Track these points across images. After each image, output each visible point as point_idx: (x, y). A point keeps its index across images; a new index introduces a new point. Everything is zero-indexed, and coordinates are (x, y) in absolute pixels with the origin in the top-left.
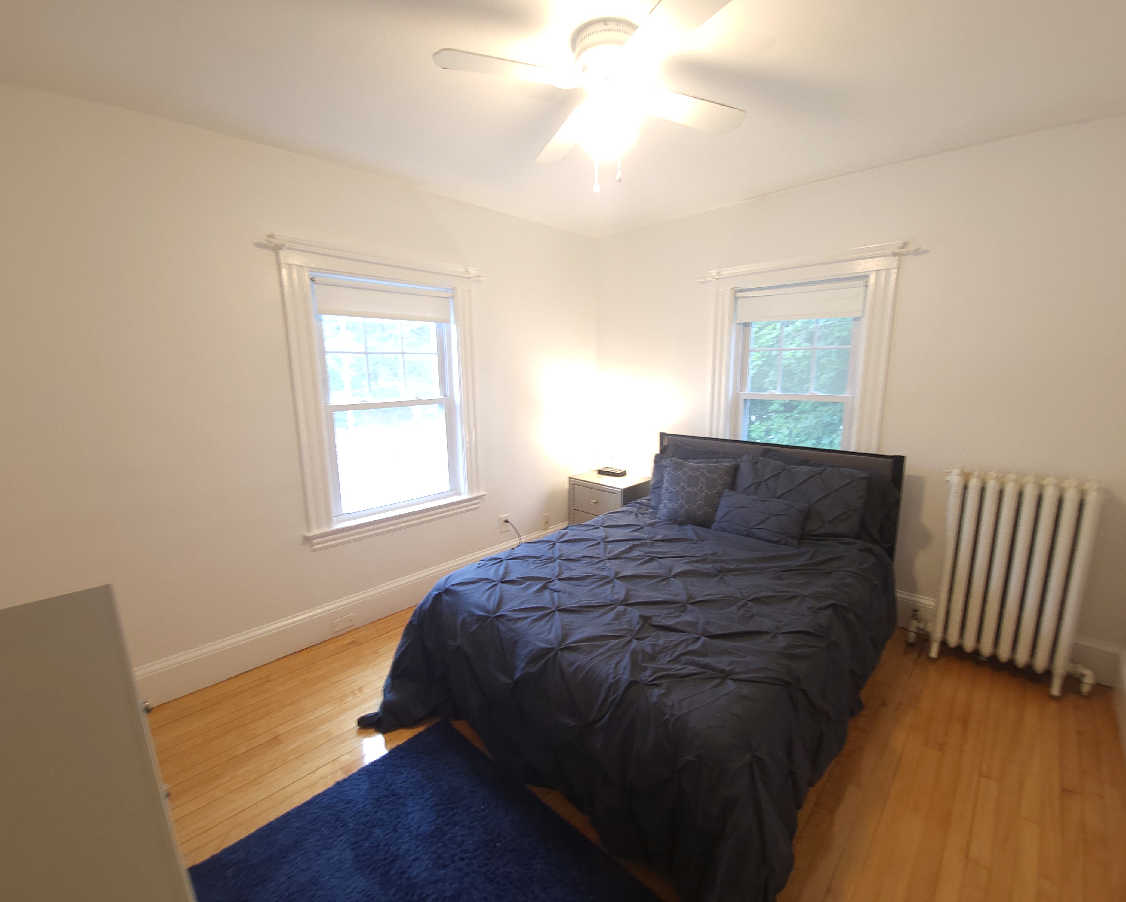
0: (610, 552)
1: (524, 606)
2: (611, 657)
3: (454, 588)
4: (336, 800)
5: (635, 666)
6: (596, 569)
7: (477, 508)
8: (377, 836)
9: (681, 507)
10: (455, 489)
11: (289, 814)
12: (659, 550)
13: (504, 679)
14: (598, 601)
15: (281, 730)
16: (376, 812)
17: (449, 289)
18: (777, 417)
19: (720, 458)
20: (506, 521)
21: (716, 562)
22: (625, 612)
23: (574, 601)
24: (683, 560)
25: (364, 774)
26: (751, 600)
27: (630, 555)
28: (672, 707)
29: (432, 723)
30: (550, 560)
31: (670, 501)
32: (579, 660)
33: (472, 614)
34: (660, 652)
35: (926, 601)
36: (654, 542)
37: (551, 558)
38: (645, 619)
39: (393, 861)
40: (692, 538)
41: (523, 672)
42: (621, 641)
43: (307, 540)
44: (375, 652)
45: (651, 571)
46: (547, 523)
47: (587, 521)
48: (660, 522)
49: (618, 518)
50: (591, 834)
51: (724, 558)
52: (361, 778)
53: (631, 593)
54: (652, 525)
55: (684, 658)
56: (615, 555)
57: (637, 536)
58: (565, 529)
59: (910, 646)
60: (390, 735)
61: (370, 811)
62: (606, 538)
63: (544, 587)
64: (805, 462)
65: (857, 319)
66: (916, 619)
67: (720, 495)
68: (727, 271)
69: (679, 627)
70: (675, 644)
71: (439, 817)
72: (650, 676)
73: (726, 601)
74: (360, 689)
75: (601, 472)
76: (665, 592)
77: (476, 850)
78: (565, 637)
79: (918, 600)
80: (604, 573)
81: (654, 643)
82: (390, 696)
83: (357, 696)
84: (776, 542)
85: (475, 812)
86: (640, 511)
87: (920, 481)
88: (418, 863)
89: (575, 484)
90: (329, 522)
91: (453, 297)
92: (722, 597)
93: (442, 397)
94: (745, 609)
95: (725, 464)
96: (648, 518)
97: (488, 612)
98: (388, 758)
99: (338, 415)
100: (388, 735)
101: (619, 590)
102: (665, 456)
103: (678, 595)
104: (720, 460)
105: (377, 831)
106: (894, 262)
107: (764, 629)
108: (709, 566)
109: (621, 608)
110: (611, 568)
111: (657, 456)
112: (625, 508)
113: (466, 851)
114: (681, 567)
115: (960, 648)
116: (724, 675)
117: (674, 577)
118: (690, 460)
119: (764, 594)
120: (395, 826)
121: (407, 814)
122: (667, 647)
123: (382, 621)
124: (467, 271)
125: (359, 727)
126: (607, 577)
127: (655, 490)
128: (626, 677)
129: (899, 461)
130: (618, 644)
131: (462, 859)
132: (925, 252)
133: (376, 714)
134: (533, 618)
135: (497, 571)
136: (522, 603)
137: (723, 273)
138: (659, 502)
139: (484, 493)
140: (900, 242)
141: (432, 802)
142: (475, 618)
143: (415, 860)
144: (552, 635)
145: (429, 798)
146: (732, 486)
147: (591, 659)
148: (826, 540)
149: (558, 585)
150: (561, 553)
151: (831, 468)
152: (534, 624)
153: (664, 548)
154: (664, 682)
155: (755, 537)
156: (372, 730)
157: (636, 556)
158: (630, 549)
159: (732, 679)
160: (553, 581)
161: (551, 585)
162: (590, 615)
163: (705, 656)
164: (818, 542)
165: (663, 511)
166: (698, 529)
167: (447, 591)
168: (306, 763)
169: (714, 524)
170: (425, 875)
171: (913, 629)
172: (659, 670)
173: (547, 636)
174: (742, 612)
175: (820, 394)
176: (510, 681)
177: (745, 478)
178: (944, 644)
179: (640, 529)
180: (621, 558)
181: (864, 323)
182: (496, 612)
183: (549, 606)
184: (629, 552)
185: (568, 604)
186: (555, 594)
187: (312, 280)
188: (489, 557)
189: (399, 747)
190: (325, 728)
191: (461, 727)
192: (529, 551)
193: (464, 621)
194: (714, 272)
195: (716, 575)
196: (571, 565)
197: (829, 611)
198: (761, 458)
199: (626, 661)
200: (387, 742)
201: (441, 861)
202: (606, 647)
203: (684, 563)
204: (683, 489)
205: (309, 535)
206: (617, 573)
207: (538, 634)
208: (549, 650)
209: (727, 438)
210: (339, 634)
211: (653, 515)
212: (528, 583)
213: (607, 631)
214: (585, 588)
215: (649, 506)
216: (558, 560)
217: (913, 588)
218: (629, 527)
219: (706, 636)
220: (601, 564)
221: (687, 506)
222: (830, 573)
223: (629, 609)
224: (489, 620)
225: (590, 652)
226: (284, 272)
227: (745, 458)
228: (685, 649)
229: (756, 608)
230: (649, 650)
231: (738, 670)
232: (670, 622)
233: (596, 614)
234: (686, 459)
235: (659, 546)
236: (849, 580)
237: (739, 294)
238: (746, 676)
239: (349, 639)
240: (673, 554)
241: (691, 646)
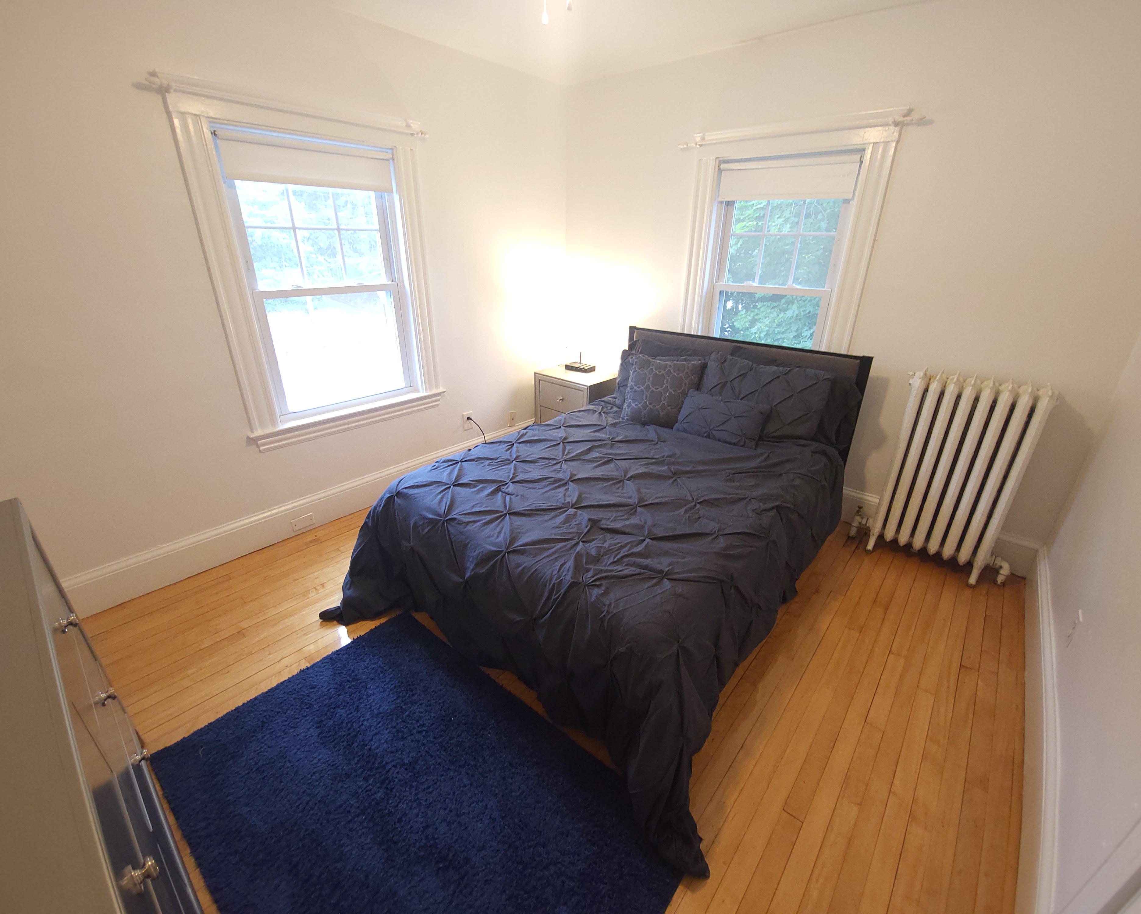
0: (567, 454)
1: (475, 510)
2: (556, 559)
3: (405, 491)
4: (300, 686)
5: (578, 567)
6: (552, 471)
7: (438, 405)
8: (341, 715)
9: (645, 406)
10: (411, 386)
11: (256, 699)
12: (618, 452)
13: (456, 578)
14: (550, 504)
15: (244, 625)
16: (339, 695)
17: (389, 149)
18: (764, 306)
19: (690, 355)
20: (469, 418)
21: (673, 463)
22: (575, 515)
23: (526, 504)
24: (639, 462)
25: (327, 663)
26: (699, 503)
27: (587, 457)
28: (610, 605)
29: (393, 615)
30: (506, 462)
31: (634, 400)
32: (524, 563)
33: (424, 518)
34: (605, 554)
35: (871, 498)
36: (614, 442)
37: (508, 460)
38: (594, 523)
39: (356, 736)
40: (653, 439)
41: (472, 573)
42: (567, 544)
43: (252, 441)
44: (338, 550)
45: (606, 474)
46: (512, 420)
47: (549, 420)
48: (623, 422)
49: (580, 417)
50: (538, 708)
51: (680, 460)
52: (325, 666)
53: (584, 495)
54: (614, 425)
55: (626, 560)
56: (573, 457)
57: (598, 436)
58: (526, 429)
59: (850, 539)
60: (353, 627)
61: (334, 694)
62: (566, 438)
63: (498, 490)
64: (773, 362)
65: (847, 201)
66: (860, 515)
67: (685, 394)
68: (712, 136)
69: (625, 530)
70: (620, 546)
71: (399, 697)
72: (593, 577)
73: (676, 504)
74: (323, 585)
75: (569, 368)
76: (618, 494)
77: (432, 724)
78: (513, 540)
79: (865, 497)
80: (560, 476)
81: (600, 545)
82: (349, 592)
83: (320, 592)
84: (734, 444)
85: (433, 692)
86: (604, 410)
87: (885, 383)
88: (378, 737)
89: (540, 380)
90: (273, 421)
91: (393, 159)
92: (672, 500)
93: (390, 282)
94: (692, 511)
95: (693, 362)
96: (612, 417)
97: (439, 515)
98: (351, 647)
99: (269, 303)
100: (351, 626)
101: (573, 493)
102: (634, 352)
103: (629, 498)
104: (689, 358)
105: (341, 711)
106: (893, 132)
107: (707, 531)
108: (665, 468)
109: (572, 511)
110: (567, 470)
111: (624, 352)
112: (591, 407)
113: (423, 725)
114: (637, 469)
115: (895, 541)
116: (662, 575)
117: (629, 479)
118: (658, 358)
119: (713, 496)
120: (358, 706)
121: (368, 696)
122: (611, 550)
123: (345, 519)
124: (408, 126)
125: (321, 620)
126: (562, 480)
127: (621, 388)
128: (568, 578)
129: (866, 362)
130: (565, 546)
131: (419, 732)
132: (930, 122)
133: (339, 608)
134: (483, 522)
135: (450, 474)
136: (474, 506)
137: (707, 138)
138: (624, 402)
139: (445, 390)
140: (904, 109)
141: (392, 684)
142: (426, 521)
143: (376, 734)
144: (501, 539)
145: (389, 682)
146: (698, 386)
147: (536, 562)
148: (783, 442)
149: (511, 488)
150: (518, 454)
151: (798, 369)
152: (485, 527)
153: (623, 450)
154: (604, 583)
155: (715, 439)
156: (335, 622)
157: (594, 458)
158: (590, 450)
159: (668, 579)
160: (507, 483)
161: (504, 488)
162: (541, 519)
163: (647, 557)
164: (775, 444)
165: (627, 411)
166: (659, 429)
167: (399, 494)
168: (270, 654)
169: (677, 424)
170: (385, 746)
171: (856, 524)
172: (601, 571)
173: (497, 538)
174: (689, 514)
175: (799, 287)
176: (461, 580)
177: (712, 378)
178: (881, 537)
179: (601, 429)
180: (580, 459)
181: (854, 205)
182: (446, 516)
183: (500, 510)
184: (587, 454)
185: (519, 507)
186: (508, 497)
187: (214, 133)
188: (443, 459)
189: (360, 638)
190: (288, 622)
191: (422, 618)
192: (486, 452)
193: (415, 523)
194: (698, 137)
195: (668, 478)
196: (526, 467)
197: (773, 513)
198: (729, 357)
199: (570, 564)
200: (349, 634)
201: (400, 734)
202: (553, 550)
203: (642, 465)
204: (648, 388)
205: (252, 436)
206: (573, 475)
207: (487, 537)
208: (497, 553)
209: (699, 334)
210: (300, 532)
211: (617, 414)
212: (481, 486)
213: (555, 535)
214: (539, 490)
215: (614, 404)
216: (514, 462)
217: (861, 486)
218: (592, 427)
219: (650, 538)
220: (558, 466)
221: (651, 406)
222: (781, 475)
223: (579, 512)
224: (441, 522)
225: (536, 555)
226: (176, 122)
227: (713, 356)
228: (629, 551)
229: (702, 511)
230: (593, 552)
231: (676, 571)
232: (618, 525)
233: (547, 517)
234: (654, 356)
235: (620, 447)
236: (797, 482)
237: (723, 166)
238: (683, 575)
239: (310, 538)
240: (631, 456)
241: (635, 548)
